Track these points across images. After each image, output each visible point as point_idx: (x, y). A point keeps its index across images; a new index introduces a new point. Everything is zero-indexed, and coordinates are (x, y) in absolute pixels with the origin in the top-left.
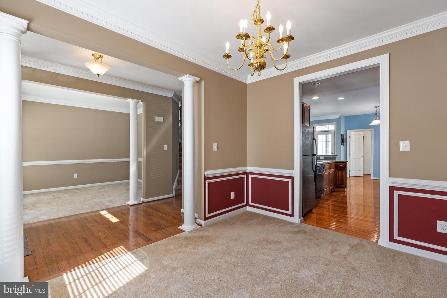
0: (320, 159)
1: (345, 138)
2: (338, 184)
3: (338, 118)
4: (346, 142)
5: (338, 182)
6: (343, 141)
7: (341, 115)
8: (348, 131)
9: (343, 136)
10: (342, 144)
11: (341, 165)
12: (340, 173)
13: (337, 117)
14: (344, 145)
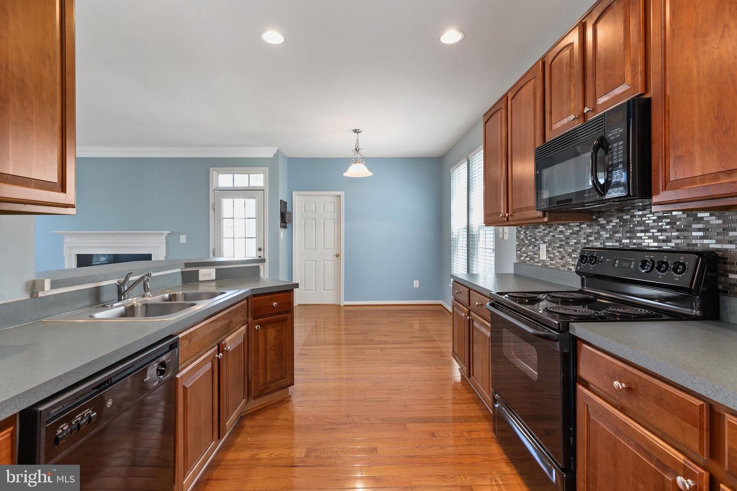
0: (201, 278)
1: (288, 210)
2: (265, 378)
3: (271, 156)
4: (291, 222)
5: (265, 373)
6: (285, 219)
7: (278, 151)
8: (293, 192)
9: (283, 204)
10: (283, 224)
11: (275, 304)
12: (271, 332)
13: (268, 152)
14: (285, 227)
